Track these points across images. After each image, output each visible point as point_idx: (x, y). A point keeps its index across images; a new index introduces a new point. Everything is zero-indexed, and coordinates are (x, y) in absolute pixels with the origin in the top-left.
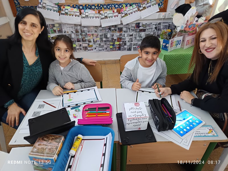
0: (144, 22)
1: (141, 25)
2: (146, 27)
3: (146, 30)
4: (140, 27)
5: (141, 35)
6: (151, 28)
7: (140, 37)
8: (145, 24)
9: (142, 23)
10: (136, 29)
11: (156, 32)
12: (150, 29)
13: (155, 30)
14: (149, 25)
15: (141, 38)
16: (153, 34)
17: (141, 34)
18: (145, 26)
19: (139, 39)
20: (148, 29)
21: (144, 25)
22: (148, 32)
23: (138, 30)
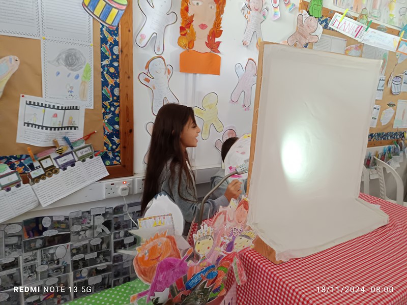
0: (60, 215)
1: (46, 223)
2: (68, 227)
3: (72, 237)
4: (45, 229)
5: (52, 254)
6: (90, 228)
7: (52, 261)
8: (62, 219)
9: (51, 217)
10: (26, 239)
11: (109, 237)
12: (85, 230)
13: (106, 229)
14: (81, 218)
15: (55, 266)
16: (102, 243)
17: (51, 251)
18: (63, 226)
19: (48, 270)
20: (78, 233)
21: (59, 222)
22: (79, 241)
23: (39, 243)
